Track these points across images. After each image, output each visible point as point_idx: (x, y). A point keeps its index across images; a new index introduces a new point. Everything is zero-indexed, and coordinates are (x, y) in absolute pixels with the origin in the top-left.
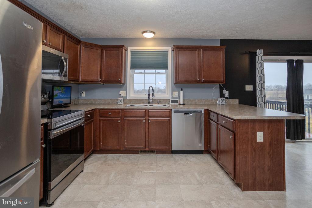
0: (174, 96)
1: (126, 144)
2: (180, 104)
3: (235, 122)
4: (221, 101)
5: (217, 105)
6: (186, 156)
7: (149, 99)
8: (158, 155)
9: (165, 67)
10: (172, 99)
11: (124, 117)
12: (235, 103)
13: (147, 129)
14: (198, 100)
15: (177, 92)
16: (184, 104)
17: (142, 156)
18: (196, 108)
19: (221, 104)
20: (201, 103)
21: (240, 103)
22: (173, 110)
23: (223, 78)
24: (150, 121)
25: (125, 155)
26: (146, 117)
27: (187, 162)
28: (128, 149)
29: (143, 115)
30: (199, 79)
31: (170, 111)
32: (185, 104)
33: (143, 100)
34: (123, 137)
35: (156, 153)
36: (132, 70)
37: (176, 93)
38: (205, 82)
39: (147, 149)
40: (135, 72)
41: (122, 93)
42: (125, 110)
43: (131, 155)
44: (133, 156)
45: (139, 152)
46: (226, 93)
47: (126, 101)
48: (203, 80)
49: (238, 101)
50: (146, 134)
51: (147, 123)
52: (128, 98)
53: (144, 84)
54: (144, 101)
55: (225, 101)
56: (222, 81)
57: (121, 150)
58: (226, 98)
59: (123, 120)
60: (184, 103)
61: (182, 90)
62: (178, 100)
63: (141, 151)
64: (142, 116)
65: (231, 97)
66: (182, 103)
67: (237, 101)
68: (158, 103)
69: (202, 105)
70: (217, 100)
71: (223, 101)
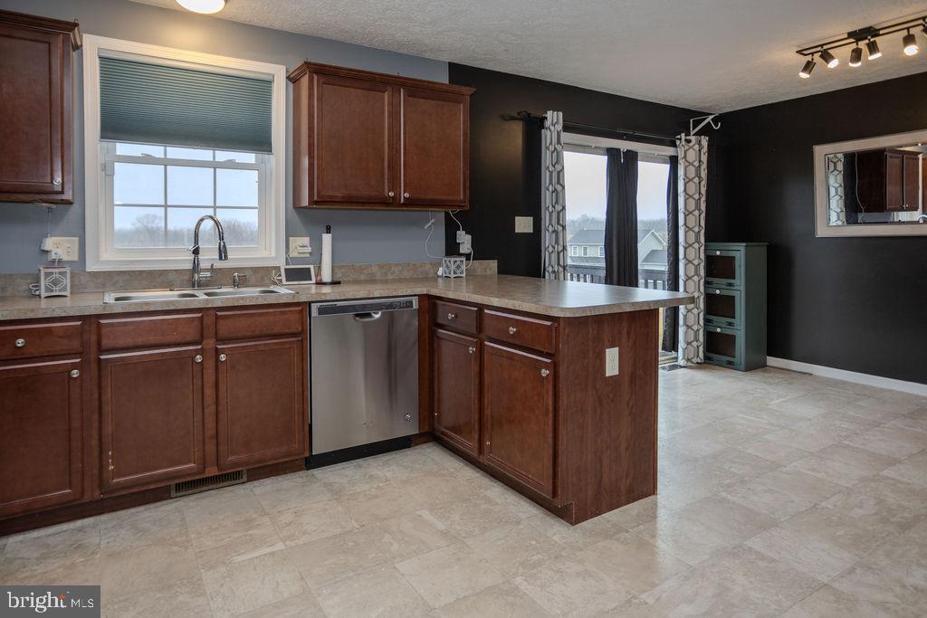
0: (293, 254)
1: (111, 468)
2: (320, 283)
3: (556, 325)
4: (453, 267)
5: (440, 280)
6: (360, 466)
7: (196, 267)
8: (256, 483)
9: (258, 141)
10: (287, 263)
11: (101, 351)
12: (489, 273)
13: (209, 392)
14: (381, 267)
15: (306, 240)
16: (335, 283)
17: (191, 504)
18: (394, 294)
19: (453, 275)
20: (390, 277)
21: (501, 271)
22: (314, 307)
23: (464, 190)
24: (223, 357)
25: (104, 517)
26: (205, 342)
27: (375, 486)
28: (123, 488)
29: (192, 333)
30: (391, 194)
31: (301, 311)
32: (339, 283)
33: (163, 273)
34: (95, 442)
35: (245, 479)
36: (107, 144)
37: (301, 244)
38: (410, 203)
39: (212, 471)
40: (118, 153)
41: (59, 246)
42: (102, 321)
43: (133, 510)
44: (147, 514)
45: (173, 493)
46: (465, 241)
47: (84, 279)
48: (407, 195)
49: (496, 265)
50: (206, 411)
51: (210, 364)
52: (91, 267)
53: (166, 206)
54: (171, 277)
55: (464, 267)
56: (460, 202)
57: (87, 499)
58: (468, 257)
59: (94, 366)
60: (336, 280)
61: (328, 230)
62: (312, 267)
63: (179, 487)
64: (189, 338)
65: (479, 253)
66: (327, 277)
67: (494, 264)
68: (235, 284)
69: (393, 281)
70: (440, 264)
71: (459, 267)
